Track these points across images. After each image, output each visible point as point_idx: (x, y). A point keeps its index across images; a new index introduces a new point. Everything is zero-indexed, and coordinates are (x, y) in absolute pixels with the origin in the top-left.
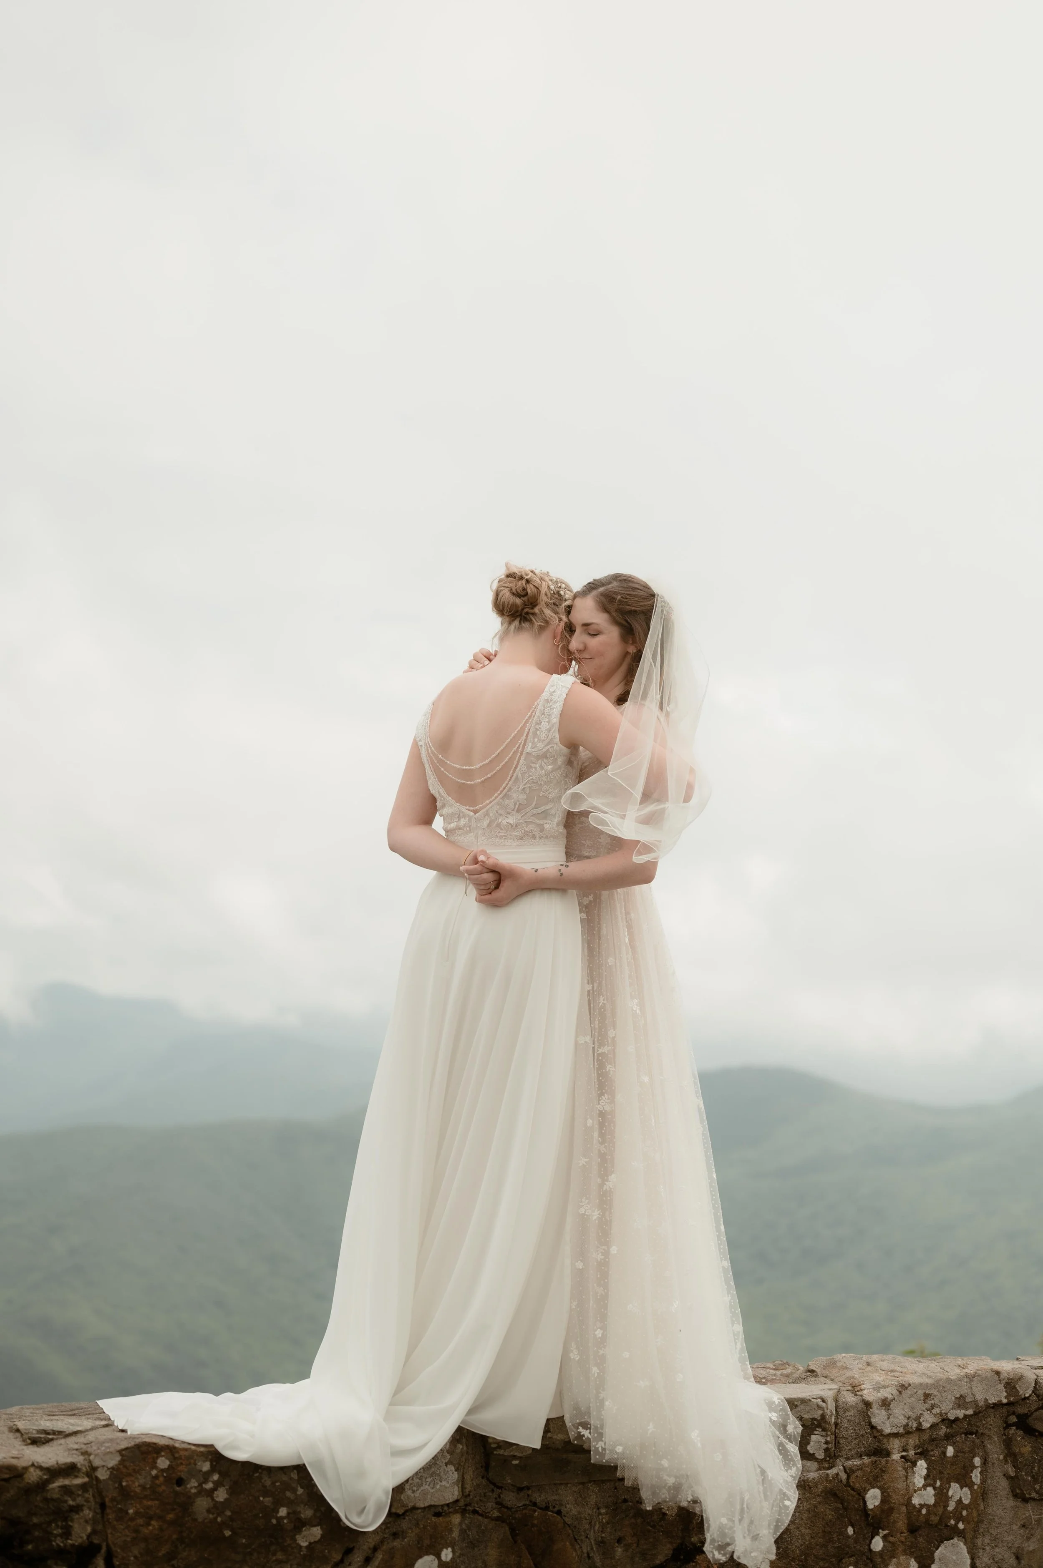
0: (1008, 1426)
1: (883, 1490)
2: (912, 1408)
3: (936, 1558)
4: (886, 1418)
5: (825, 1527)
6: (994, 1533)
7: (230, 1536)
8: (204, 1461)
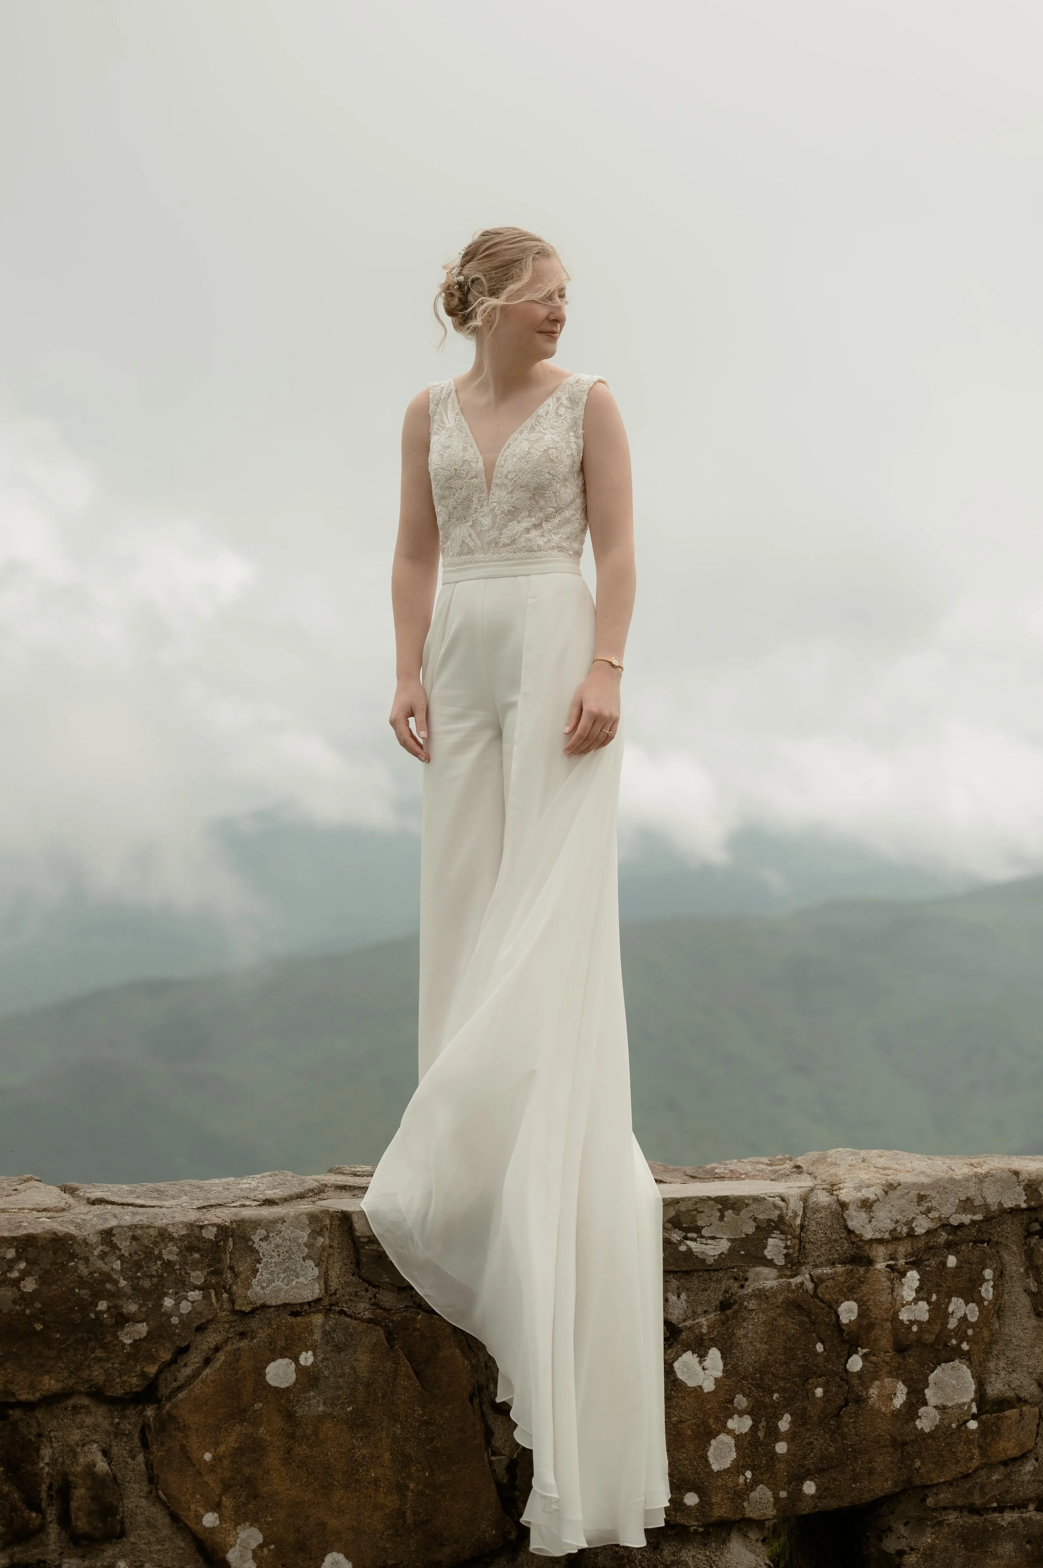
0: (1030, 1234)
1: (861, 1303)
2: (902, 1211)
3: (930, 1382)
4: (867, 1221)
5: (786, 1343)
6: (1011, 1356)
7: (41, 1330)
8: (9, 1248)
